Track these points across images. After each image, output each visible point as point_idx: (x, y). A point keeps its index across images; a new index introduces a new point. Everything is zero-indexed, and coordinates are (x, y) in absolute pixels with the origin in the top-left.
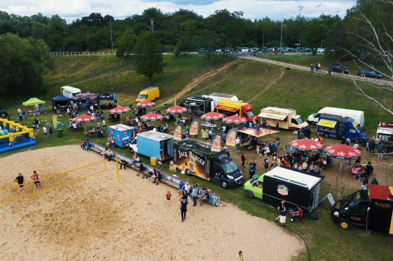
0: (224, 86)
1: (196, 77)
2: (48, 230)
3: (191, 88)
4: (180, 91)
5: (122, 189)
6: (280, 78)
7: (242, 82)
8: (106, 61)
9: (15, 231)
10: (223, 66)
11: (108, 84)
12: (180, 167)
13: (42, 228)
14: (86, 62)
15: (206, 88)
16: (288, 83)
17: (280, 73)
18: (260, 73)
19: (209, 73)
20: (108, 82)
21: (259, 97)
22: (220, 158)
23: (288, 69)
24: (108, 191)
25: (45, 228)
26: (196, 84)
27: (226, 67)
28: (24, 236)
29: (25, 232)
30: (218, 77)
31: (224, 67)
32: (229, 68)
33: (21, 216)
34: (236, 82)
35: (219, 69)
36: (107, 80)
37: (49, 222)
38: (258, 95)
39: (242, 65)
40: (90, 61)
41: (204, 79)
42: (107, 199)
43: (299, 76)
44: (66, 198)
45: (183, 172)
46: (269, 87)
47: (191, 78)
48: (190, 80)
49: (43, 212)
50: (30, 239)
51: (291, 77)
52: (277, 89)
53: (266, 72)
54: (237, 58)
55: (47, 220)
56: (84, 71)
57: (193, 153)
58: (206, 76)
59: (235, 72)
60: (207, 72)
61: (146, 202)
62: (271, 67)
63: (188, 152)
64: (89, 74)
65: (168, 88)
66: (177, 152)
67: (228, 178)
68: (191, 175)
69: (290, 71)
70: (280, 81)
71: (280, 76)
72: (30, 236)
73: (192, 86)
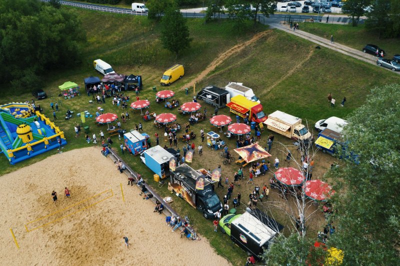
0: (249, 65)
1: (223, 51)
2: (66, 253)
3: (215, 66)
4: (204, 69)
5: (125, 212)
6: (307, 59)
7: (267, 61)
8: (138, 23)
9: (44, 252)
10: (252, 37)
11: (137, 55)
12: (176, 190)
13: (62, 250)
14: (120, 22)
15: (230, 67)
16: (314, 67)
17: (308, 53)
18: (288, 51)
19: (236, 46)
20: (138, 53)
21: (280, 84)
22: (204, 194)
23: (318, 47)
24: (114, 214)
25: (64, 251)
26: (221, 62)
27: (255, 39)
28: (49, 258)
29: (50, 253)
30: (244, 53)
31: (253, 39)
32: (258, 41)
33: (49, 236)
34: (262, 60)
35: (248, 42)
36: (138, 50)
37: (68, 244)
38: (279, 82)
39: (272, 37)
40: (124, 22)
41: (230, 54)
42: (112, 223)
43: (327, 58)
44: (82, 218)
45: (177, 195)
46: (292, 71)
47: (218, 52)
48: (216, 55)
49: (64, 233)
50: (53, 261)
51: (318, 59)
52: (300, 75)
53: (295, 50)
54: (268, 26)
55: (66, 242)
56: (117, 35)
57: (184, 185)
58: (232, 50)
59: (263, 46)
60: (235, 45)
61: (140, 230)
62: (301, 43)
63: (180, 181)
64: (122, 39)
65: (193, 64)
66: (173, 179)
67: (208, 212)
68: (183, 199)
69: (320, 50)
70: (305, 65)
71: (307, 57)
72: (53, 258)
73: (217, 63)
